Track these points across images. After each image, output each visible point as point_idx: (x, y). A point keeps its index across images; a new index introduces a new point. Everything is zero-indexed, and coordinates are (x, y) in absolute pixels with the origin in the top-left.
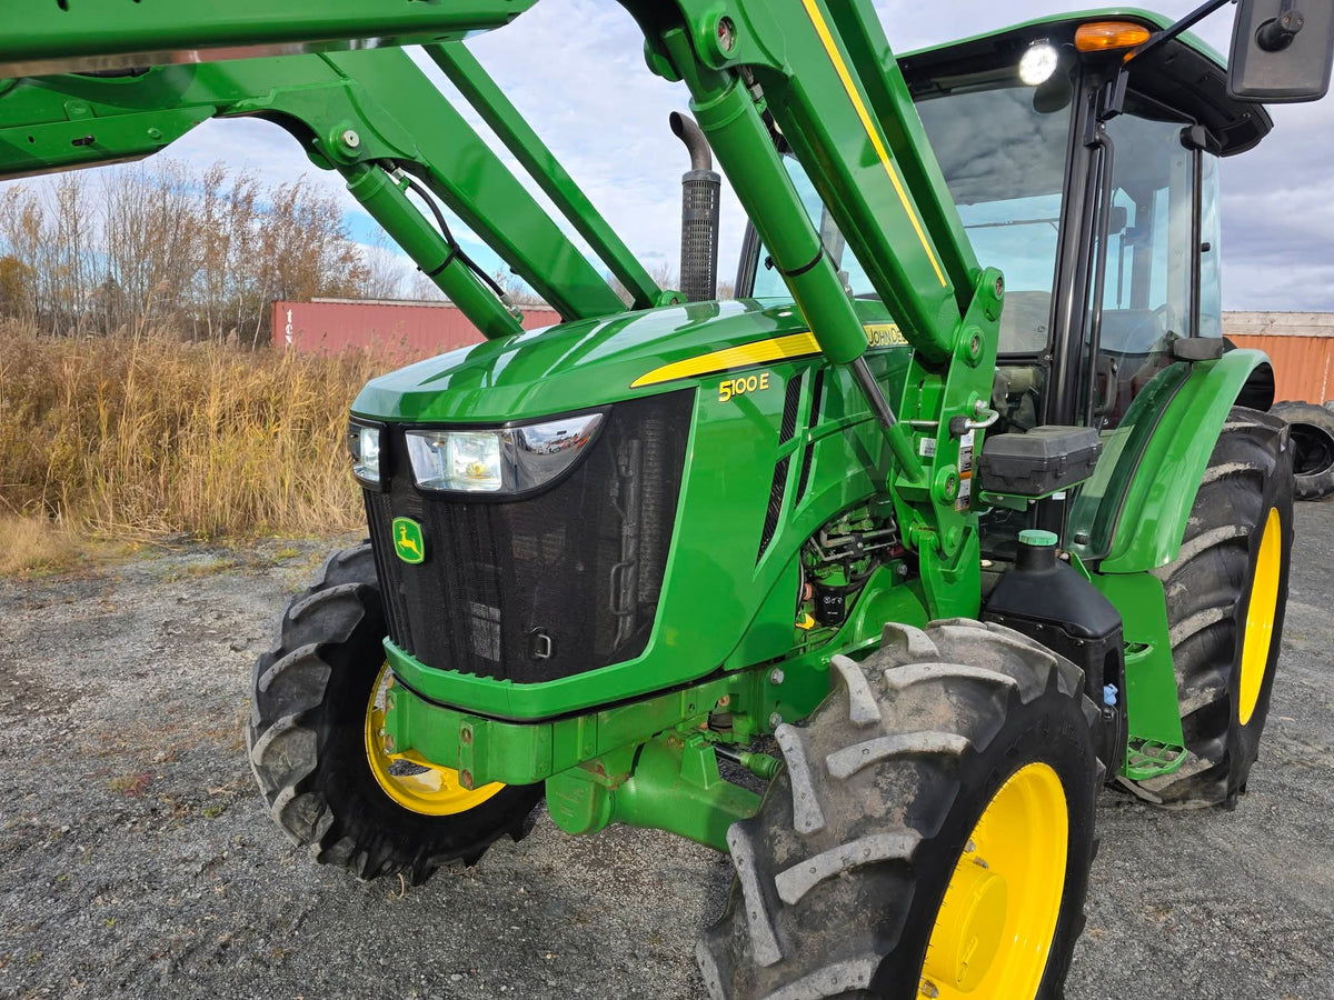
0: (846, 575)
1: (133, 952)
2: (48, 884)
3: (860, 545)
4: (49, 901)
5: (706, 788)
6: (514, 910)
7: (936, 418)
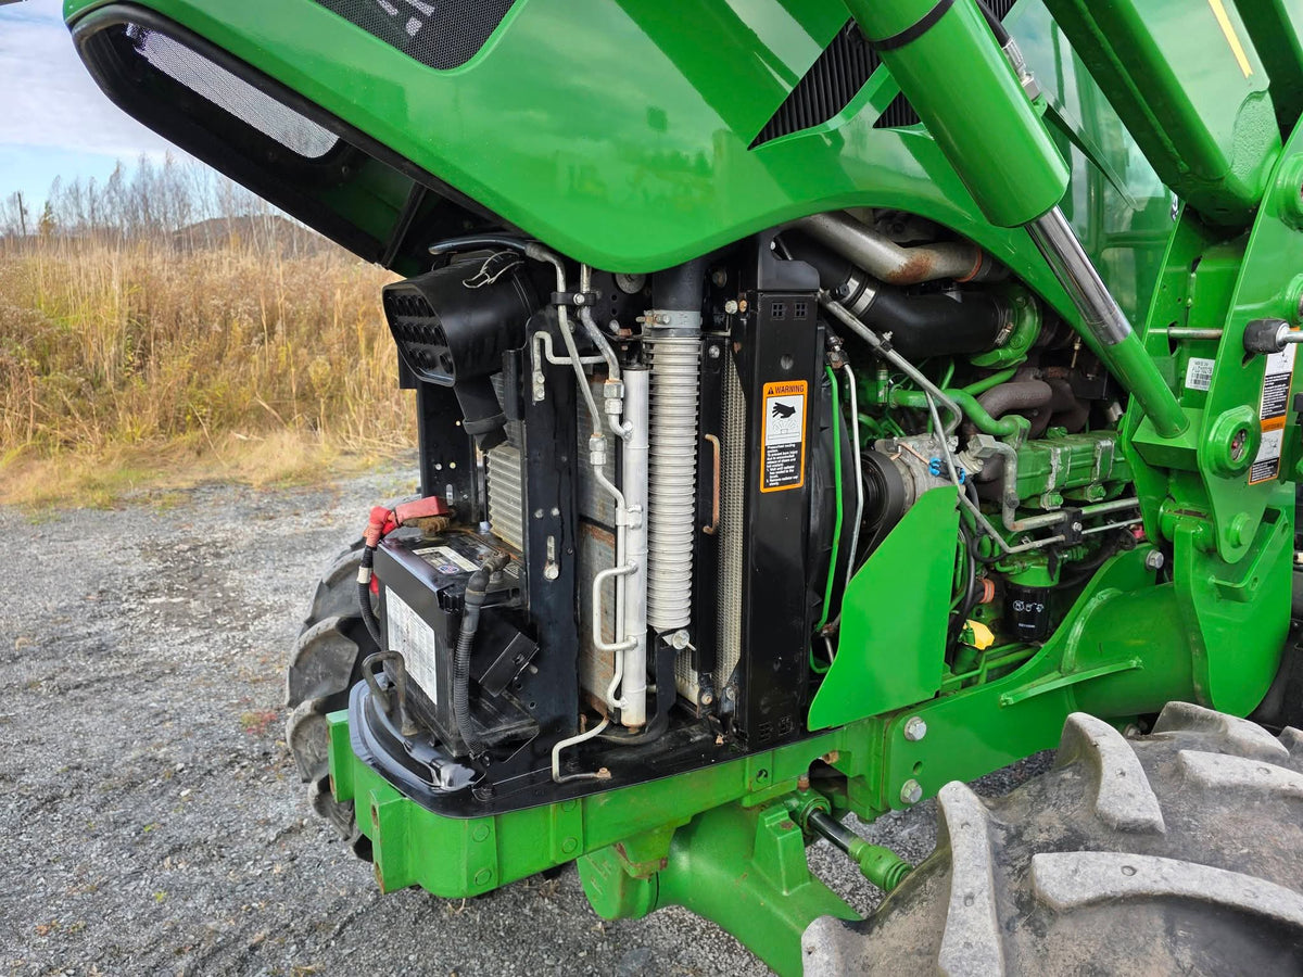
0: (1051, 570)
1: (167, 939)
2: (133, 834)
3: (1076, 526)
4: (124, 856)
5: (785, 893)
6: (581, 955)
7: (1221, 326)
